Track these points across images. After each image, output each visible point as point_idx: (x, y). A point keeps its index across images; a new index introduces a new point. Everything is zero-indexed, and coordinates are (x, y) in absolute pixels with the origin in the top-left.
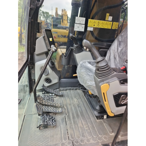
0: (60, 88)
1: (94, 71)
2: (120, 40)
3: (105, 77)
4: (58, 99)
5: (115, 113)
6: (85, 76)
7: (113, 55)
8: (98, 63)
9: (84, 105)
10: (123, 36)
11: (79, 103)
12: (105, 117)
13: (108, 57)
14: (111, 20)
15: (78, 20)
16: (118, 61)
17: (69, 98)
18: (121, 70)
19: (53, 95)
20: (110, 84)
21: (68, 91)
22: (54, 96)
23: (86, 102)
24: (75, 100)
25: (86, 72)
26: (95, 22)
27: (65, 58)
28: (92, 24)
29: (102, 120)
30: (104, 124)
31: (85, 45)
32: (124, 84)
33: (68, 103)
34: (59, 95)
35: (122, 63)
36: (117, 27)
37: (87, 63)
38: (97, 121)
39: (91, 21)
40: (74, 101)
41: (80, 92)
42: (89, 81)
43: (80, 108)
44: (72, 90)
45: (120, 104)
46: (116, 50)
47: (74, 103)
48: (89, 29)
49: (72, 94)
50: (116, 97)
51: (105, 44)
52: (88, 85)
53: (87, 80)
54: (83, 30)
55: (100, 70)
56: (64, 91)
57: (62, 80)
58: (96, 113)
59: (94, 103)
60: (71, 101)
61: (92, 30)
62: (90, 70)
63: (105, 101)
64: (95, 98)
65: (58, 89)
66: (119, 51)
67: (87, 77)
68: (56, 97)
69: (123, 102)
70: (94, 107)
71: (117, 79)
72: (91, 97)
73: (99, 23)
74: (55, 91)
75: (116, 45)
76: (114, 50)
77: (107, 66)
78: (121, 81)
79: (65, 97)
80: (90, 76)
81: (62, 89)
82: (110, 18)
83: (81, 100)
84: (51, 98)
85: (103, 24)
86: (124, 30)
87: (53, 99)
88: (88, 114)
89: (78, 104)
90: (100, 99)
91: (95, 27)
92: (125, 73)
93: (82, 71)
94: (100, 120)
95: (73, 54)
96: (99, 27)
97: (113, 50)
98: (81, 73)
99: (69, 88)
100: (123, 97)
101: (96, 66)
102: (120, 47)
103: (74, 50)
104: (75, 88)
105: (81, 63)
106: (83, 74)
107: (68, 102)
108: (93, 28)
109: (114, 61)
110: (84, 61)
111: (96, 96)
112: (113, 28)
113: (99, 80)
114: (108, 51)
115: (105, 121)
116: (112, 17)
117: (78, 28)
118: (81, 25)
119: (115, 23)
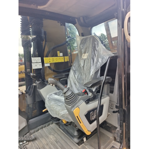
0: (30, 131)
1: (64, 101)
2: (74, 69)
3: (74, 103)
4: (32, 144)
5: (91, 131)
6: (56, 107)
7: (73, 82)
8: (65, 93)
9: (61, 138)
10: (75, 66)
11: (56, 138)
12: (85, 139)
13: (70, 84)
14: (62, 56)
15: (34, 60)
16: (79, 86)
17: (44, 138)
18: (83, 93)
19: (25, 142)
20: (79, 107)
21: (40, 131)
22: (26, 144)
23: (63, 133)
24: (51, 137)
25: (56, 104)
26: (50, 59)
27: (30, 97)
28: (48, 61)
29: (83, 144)
30: (86, 147)
31: (51, 83)
32: (89, 103)
33: (45, 144)
34: (32, 139)
35: (82, 86)
36: (68, 59)
37: (53, 95)
38: (79, 147)
39: (46, 59)
40: (50, 139)
41: (53, 126)
42: (61, 111)
43: (59, 143)
44: (44, 128)
45: (91, 121)
46: (74, 78)
47: (51, 141)
48: (46, 65)
49: (46, 132)
50: (87, 115)
51: (64, 74)
52: (62, 114)
53: (59, 111)
54: (41, 67)
55: (68, 98)
56: (36, 133)
57: (30, 121)
58: (76, 140)
59: (71, 131)
60: (47, 141)
61: (50, 66)
62: (59, 101)
63: (81, 123)
64: (71, 125)
65: (28, 134)
66: (76, 78)
67: (58, 108)
68: (28, 144)
69: (93, 117)
70: (72, 134)
71: (83, 101)
72: (67, 126)
73: (53, 59)
74: (26, 137)
75: (73, 74)
76: (72, 78)
77: (72, 93)
78: (86, 101)
79: (38, 139)
80: (61, 106)
81: (32, 131)
82: (61, 54)
83: (58, 134)
84: (23, 147)
85: (57, 59)
86: (74, 62)
87: (26, 147)
88: (69, 145)
89: (55, 140)
90: (76, 123)
91: (51, 62)
92: (86, 95)
93: (52, 104)
94: (82, 145)
95: (37, 90)
96: (55, 62)
98: (52, 106)
99: (40, 126)
100: (92, 113)
101: (64, 96)
102: (76, 75)
103: (38, 86)
104: (47, 124)
105: (48, 96)
106: (54, 107)
107: (44, 142)
108: (49, 64)
109: (75, 86)
110: (50, 94)
111: (71, 122)
112: (65, 61)
113: (70, 107)
114: (68, 79)
115: (86, 144)
116: (62, 53)
117: (36, 66)
118: (38, 63)
119: (66, 57)
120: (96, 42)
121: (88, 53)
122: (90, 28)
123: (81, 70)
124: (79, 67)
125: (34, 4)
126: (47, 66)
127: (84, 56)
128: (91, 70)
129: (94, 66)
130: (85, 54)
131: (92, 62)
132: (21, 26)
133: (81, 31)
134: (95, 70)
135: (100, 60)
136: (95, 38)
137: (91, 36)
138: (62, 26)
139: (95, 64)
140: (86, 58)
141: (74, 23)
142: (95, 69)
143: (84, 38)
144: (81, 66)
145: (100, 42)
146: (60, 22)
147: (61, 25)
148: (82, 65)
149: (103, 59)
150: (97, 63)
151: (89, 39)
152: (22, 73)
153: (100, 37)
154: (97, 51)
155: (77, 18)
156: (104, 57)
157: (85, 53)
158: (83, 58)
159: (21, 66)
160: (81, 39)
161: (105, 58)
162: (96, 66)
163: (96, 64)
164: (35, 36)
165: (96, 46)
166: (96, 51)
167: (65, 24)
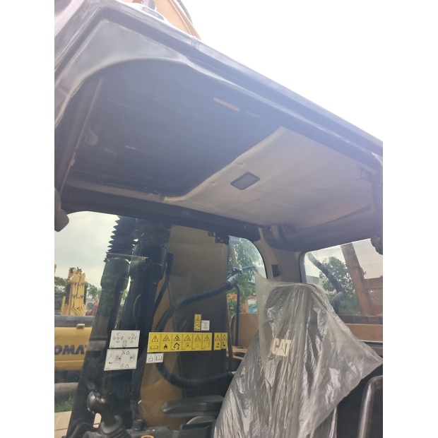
2: (241, 391)
10: (247, 378)
14: (206, 328)
15: (118, 338)
26: (166, 339)
28: (160, 343)
36: (226, 343)
39: (155, 337)
48: (152, 359)
54: (133, 365)
61: (162, 361)
66: (246, 429)
73: (177, 338)
82: (206, 325)
85: (189, 339)
91: (168, 350)
96: (180, 350)
97: (228, 425)
102: (245, 416)
108: (162, 355)
112: (215, 349)
116: (209, 321)
117: (118, 361)
118: (126, 350)
119: (219, 334)
120: (319, 307)
121: (290, 338)
122: (297, 254)
123: (265, 400)
124: (258, 386)
125: (154, 193)
126: (153, 362)
127: (277, 346)
128: (301, 418)
129: (314, 398)
130: (283, 340)
131: (305, 382)
132: (113, 232)
133: (273, 261)
134: (317, 416)
135: (335, 375)
136: (314, 293)
137: (300, 284)
138: (219, 244)
139: (317, 391)
140: (284, 355)
141: (254, 238)
142: (315, 415)
143: (278, 288)
144: (265, 385)
145: (331, 309)
146: (214, 234)
147: (217, 241)
148: (269, 380)
149: (344, 370)
150: (323, 386)
151: (297, 295)
152: (82, 353)
153: (328, 265)
154: (321, 340)
155: (261, 227)
156: (350, 364)
157: (281, 336)
158: (274, 353)
159: (86, 328)
160: (271, 289)
161: (353, 368)
162: (321, 398)
163: (320, 390)
164: (144, 258)
165: (318, 320)
166: (318, 339)
167: (228, 238)
